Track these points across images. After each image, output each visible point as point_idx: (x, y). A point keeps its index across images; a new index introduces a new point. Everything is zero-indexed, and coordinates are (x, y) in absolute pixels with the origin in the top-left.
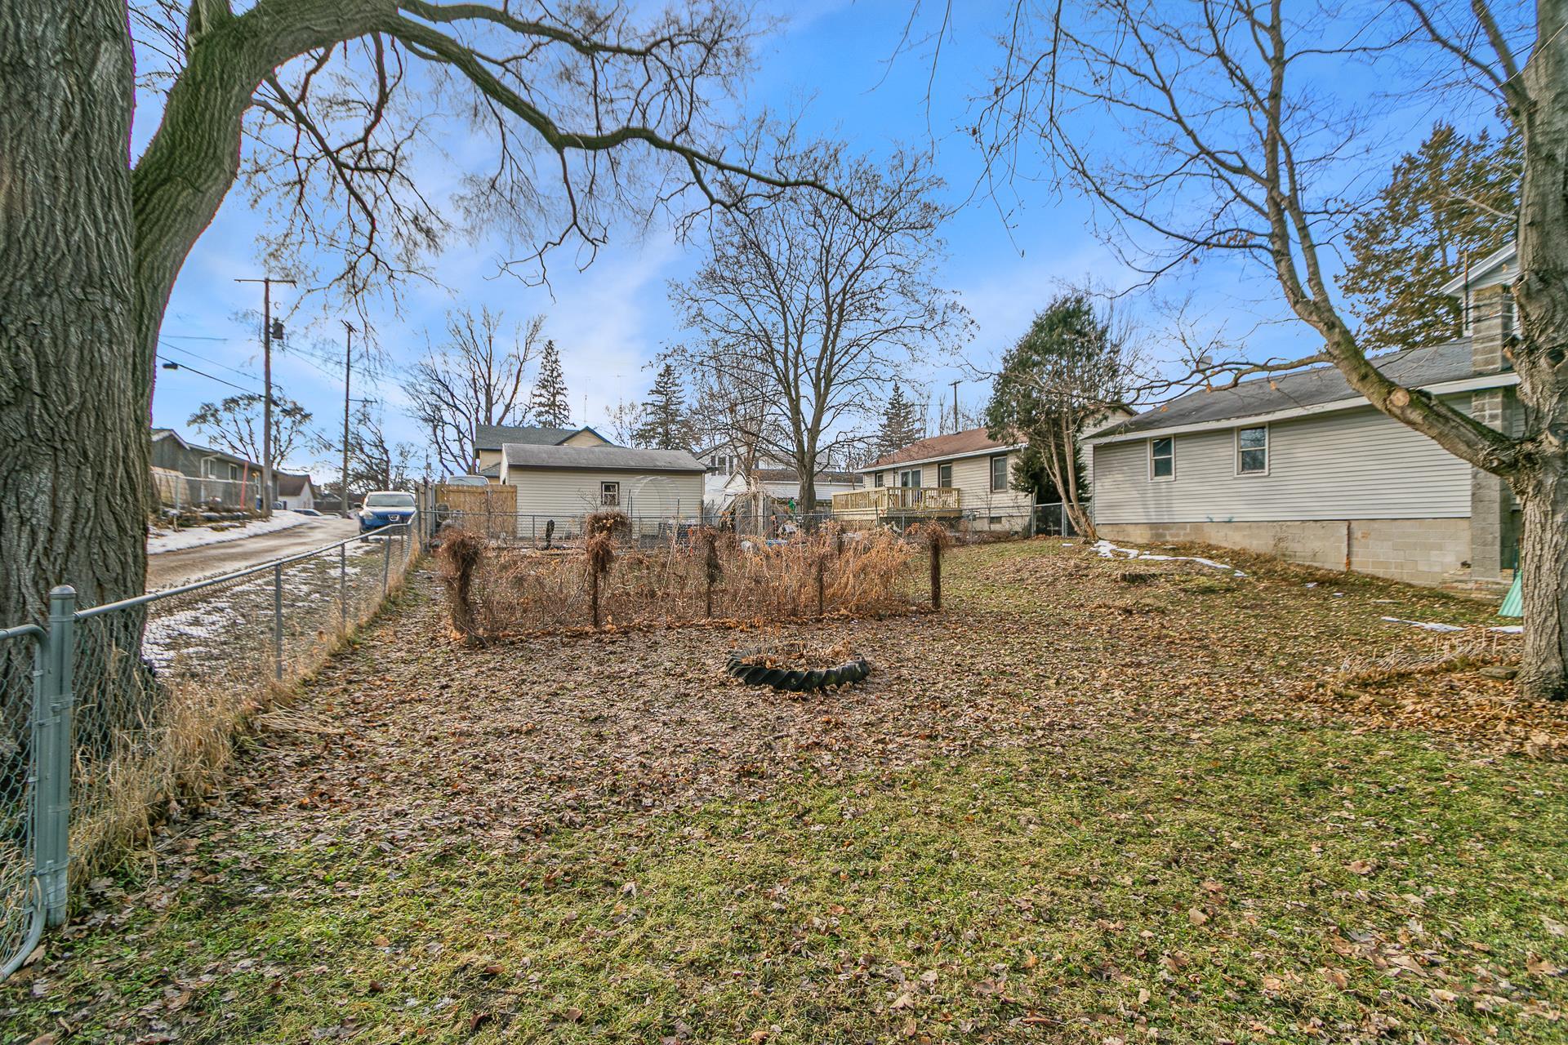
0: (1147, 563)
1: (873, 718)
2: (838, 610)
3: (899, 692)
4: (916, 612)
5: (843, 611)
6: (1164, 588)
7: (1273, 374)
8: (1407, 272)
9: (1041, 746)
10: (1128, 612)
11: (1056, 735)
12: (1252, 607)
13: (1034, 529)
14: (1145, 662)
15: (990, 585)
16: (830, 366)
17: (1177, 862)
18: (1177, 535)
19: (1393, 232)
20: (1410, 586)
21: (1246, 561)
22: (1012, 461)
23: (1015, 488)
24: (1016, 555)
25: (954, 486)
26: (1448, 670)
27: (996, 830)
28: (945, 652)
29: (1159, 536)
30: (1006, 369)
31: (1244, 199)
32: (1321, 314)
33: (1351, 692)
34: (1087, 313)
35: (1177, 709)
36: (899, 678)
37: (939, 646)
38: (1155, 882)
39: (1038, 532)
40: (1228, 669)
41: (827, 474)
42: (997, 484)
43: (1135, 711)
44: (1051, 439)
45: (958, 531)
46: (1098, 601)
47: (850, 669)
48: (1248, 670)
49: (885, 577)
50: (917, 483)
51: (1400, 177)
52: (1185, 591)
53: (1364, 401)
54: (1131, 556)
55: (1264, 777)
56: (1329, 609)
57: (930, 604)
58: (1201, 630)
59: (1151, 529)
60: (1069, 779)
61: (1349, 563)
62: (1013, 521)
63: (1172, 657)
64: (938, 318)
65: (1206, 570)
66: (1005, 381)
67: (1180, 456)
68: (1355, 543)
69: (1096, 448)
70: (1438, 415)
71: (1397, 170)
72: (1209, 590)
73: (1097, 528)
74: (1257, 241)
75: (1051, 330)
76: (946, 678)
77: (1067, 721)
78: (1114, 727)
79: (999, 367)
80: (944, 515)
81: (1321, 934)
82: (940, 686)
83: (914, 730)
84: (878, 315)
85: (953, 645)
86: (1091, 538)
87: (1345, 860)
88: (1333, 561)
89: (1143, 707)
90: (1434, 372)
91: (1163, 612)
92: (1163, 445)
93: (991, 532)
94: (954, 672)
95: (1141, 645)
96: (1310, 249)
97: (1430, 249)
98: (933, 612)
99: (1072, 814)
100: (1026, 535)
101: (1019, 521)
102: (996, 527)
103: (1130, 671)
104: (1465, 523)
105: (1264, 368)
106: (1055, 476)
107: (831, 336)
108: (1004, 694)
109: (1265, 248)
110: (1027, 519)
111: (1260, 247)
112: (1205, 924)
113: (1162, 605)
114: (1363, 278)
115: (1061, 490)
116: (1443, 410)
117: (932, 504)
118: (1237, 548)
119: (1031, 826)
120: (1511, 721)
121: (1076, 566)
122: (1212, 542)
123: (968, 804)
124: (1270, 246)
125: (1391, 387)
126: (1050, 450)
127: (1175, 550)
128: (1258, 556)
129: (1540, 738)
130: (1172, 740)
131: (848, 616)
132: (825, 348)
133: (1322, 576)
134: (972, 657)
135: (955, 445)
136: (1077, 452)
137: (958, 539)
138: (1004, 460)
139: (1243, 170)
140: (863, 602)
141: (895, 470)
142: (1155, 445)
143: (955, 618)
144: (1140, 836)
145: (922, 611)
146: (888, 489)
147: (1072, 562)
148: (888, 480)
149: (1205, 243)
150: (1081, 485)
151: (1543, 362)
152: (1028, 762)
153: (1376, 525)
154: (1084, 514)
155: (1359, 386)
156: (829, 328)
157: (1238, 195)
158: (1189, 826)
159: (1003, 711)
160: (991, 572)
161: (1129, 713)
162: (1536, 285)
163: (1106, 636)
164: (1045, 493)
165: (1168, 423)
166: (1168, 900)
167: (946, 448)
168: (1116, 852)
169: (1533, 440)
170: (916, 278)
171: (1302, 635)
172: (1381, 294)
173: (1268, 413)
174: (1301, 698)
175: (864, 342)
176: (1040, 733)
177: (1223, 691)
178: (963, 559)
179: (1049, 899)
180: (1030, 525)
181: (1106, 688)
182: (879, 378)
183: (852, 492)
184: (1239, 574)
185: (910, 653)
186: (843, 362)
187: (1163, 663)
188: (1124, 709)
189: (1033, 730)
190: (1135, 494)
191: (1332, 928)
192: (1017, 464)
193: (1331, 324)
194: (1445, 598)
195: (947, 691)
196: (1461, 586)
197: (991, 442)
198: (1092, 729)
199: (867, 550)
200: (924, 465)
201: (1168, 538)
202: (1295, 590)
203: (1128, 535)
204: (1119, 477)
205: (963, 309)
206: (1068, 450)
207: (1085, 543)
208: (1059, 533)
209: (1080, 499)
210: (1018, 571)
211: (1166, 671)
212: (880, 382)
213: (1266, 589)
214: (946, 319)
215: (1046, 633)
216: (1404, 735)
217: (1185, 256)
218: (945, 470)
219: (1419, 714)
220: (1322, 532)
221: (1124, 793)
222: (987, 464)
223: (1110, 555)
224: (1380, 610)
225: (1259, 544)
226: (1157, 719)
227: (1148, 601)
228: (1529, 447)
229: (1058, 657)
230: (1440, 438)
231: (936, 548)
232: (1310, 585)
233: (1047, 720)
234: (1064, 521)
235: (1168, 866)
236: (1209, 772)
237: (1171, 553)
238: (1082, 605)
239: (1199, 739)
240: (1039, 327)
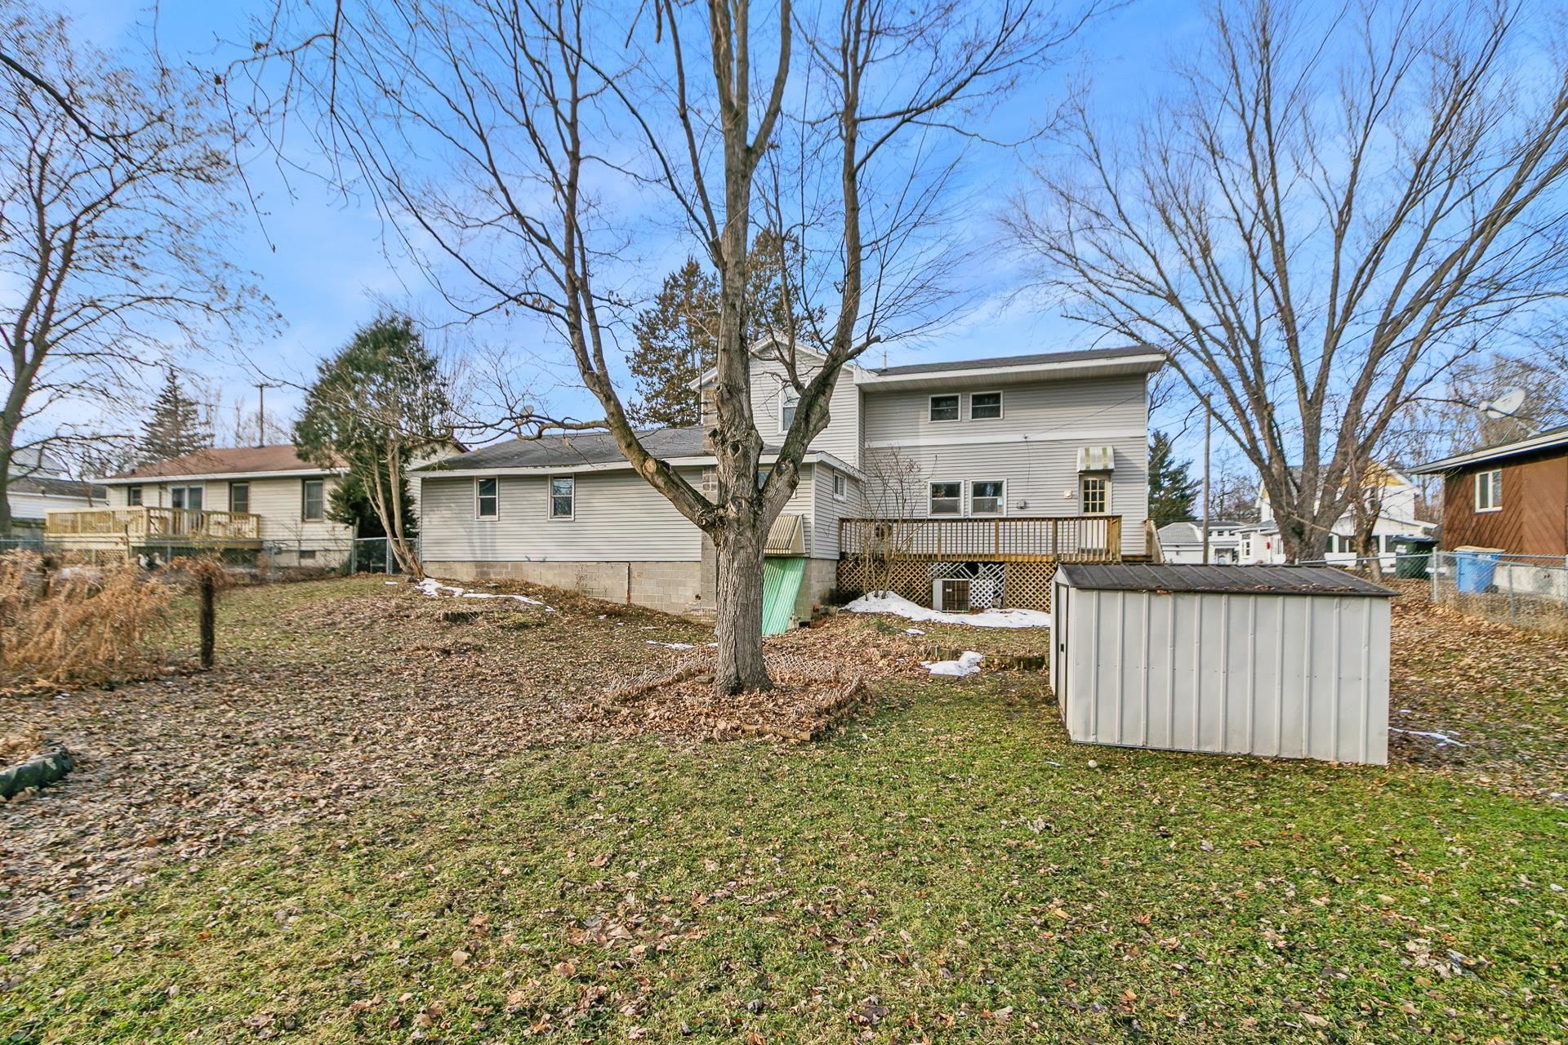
0: (470, 602)
1: (68, 833)
2: (32, 682)
3: (123, 787)
4: (173, 674)
5: (41, 682)
6: (482, 625)
7: (568, 431)
8: (671, 365)
9: (321, 818)
10: (446, 652)
11: (342, 800)
12: (556, 640)
13: (354, 565)
14: (455, 703)
15: (290, 633)
16: (46, 327)
17: (450, 907)
18: (500, 573)
19: (663, 331)
20: (666, 615)
21: (556, 597)
22: (329, 487)
23: (333, 518)
24: (327, 594)
25: (254, 509)
26: (679, 681)
27: (242, 938)
28: (210, 722)
29: (483, 574)
30: (322, 381)
31: (549, 269)
32: (601, 384)
33: (616, 708)
34: (415, 338)
35: (476, 747)
36: (126, 768)
37: (201, 716)
38: (424, 937)
39: (360, 568)
40: (528, 700)
41: (38, 482)
42: (310, 512)
43: (435, 756)
44: (375, 467)
45: (256, 567)
46: (418, 643)
47: (34, 768)
48: (545, 699)
49: (124, 631)
50: (197, 504)
51: (668, 291)
52: (502, 627)
53: (628, 465)
54: (456, 595)
55: (540, 799)
56: (613, 638)
57: (196, 661)
58: (512, 665)
59: (477, 567)
60: (349, 849)
61: (629, 598)
62: (331, 556)
63: (481, 694)
64: (231, 300)
65: (522, 607)
66: (319, 393)
67: (504, 496)
68: (633, 580)
69: (424, 480)
70: (673, 482)
71: (667, 284)
72: (523, 626)
73: (424, 565)
74: (557, 310)
75: (376, 347)
76: (204, 757)
77: (359, 783)
78: (410, 778)
79: (314, 377)
80: (234, 546)
81: (563, 931)
82: (193, 768)
83: (138, 836)
84: (133, 274)
85: (224, 712)
86: (416, 576)
87: (590, 857)
88: (618, 598)
89: (444, 751)
90: (683, 447)
91: (480, 650)
92: (488, 485)
93: (300, 568)
94: (218, 746)
95: (454, 686)
96: (595, 328)
97: (686, 352)
98: (201, 672)
99: (344, 890)
100: (345, 572)
101: (337, 556)
102: (308, 562)
103: (436, 715)
104: (698, 565)
105: (561, 425)
106: (378, 507)
107: (47, 284)
108: (285, 763)
109: (563, 319)
110: (347, 554)
111: (559, 315)
112: (467, 962)
113: (480, 643)
114: (645, 364)
115: (385, 523)
116: (676, 479)
117: (219, 531)
118: (549, 586)
119: (291, 919)
120: (708, 715)
121: (398, 606)
122: (529, 581)
123: (205, 917)
124: (567, 317)
125: (645, 456)
126: (374, 480)
127: (498, 588)
128: (565, 592)
129: (722, 725)
130: (466, 781)
131: (50, 689)
132: (35, 298)
133: (611, 609)
134: (249, 723)
135: (254, 460)
136: (404, 484)
137: (253, 577)
138: (321, 484)
139: (547, 242)
140: (81, 667)
141: (162, 485)
142: (482, 484)
143: (234, 676)
144: (417, 890)
145: (184, 671)
146: (148, 509)
147: (393, 602)
148: (150, 498)
149: (516, 299)
150: (408, 518)
151: (729, 451)
152: (300, 842)
153: (647, 566)
154: (410, 550)
155: (625, 451)
156: (44, 271)
157: (545, 263)
158: (468, 865)
159: (279, 785)
160: (295, 617)
161: (430, 760)
162: (726, 396)
163: (420, 679)
164: (368, 526)
165: (493, 464)
166: (434, 951)
167: (241, 463)
168: (389, 916)
169: (723, 507)
170: (199, 241)
171: (591, 662)
172: (655, 379)
173: (573, 465)
174: (580, 719)
175: (108, 304)
176: (322, 803)
177: (521, 722)
178: (258, 600)
179: (297, 1001)
180: (350, 560)
181: (409, 738)
182: (135, 359)
183: (87, 509)
184: (549, 609)
185: (154, 730)
186: (71, 323)
187: (472, 702)
188: (424, 756)
189: (314, 801)
190: (461, 531)
191: (572, 923)
192: (335, 491)
193: (609, 397)
194: (684, 622)
195: (203, 773)
196: (695, 613)
197: (300, 462)
198: (385, 786)
199: (94, 592)
200: (208, 482)
201: (492, 576)
202: (590, 622)
203: (455, 573)
204: (447, 514)
205: (266, 297)
206: (394, 481)
207: (410, 581)
208: (383, 570)
209: (407, 534)
210: (329, 614)
211: (473, 710)
212: (135, 364)
213: (569, 622)
214: (242, 303)
215: (353, 683)
216: (645, 738)
217: (498, 306)
218: (239, 491)
219: (657, 719)
220: (610, 572)
221: (407, 848)
222: (298, 487)
223: (436, 594)
224: (646, 635)
225: (564, 581)
226: (456, 761)
227: (467, 640)
228: (721, 511)
229: (361, 710)
230: (673, 500)
231: (209, 590)
232: (602, 617)
233: (334, 786)
234: (388, 557)
235: (441, 914)
236: (494, 805)
237: (494, 591)
238: (400, 649)
239: (492, 773)
240: (362, 341)
